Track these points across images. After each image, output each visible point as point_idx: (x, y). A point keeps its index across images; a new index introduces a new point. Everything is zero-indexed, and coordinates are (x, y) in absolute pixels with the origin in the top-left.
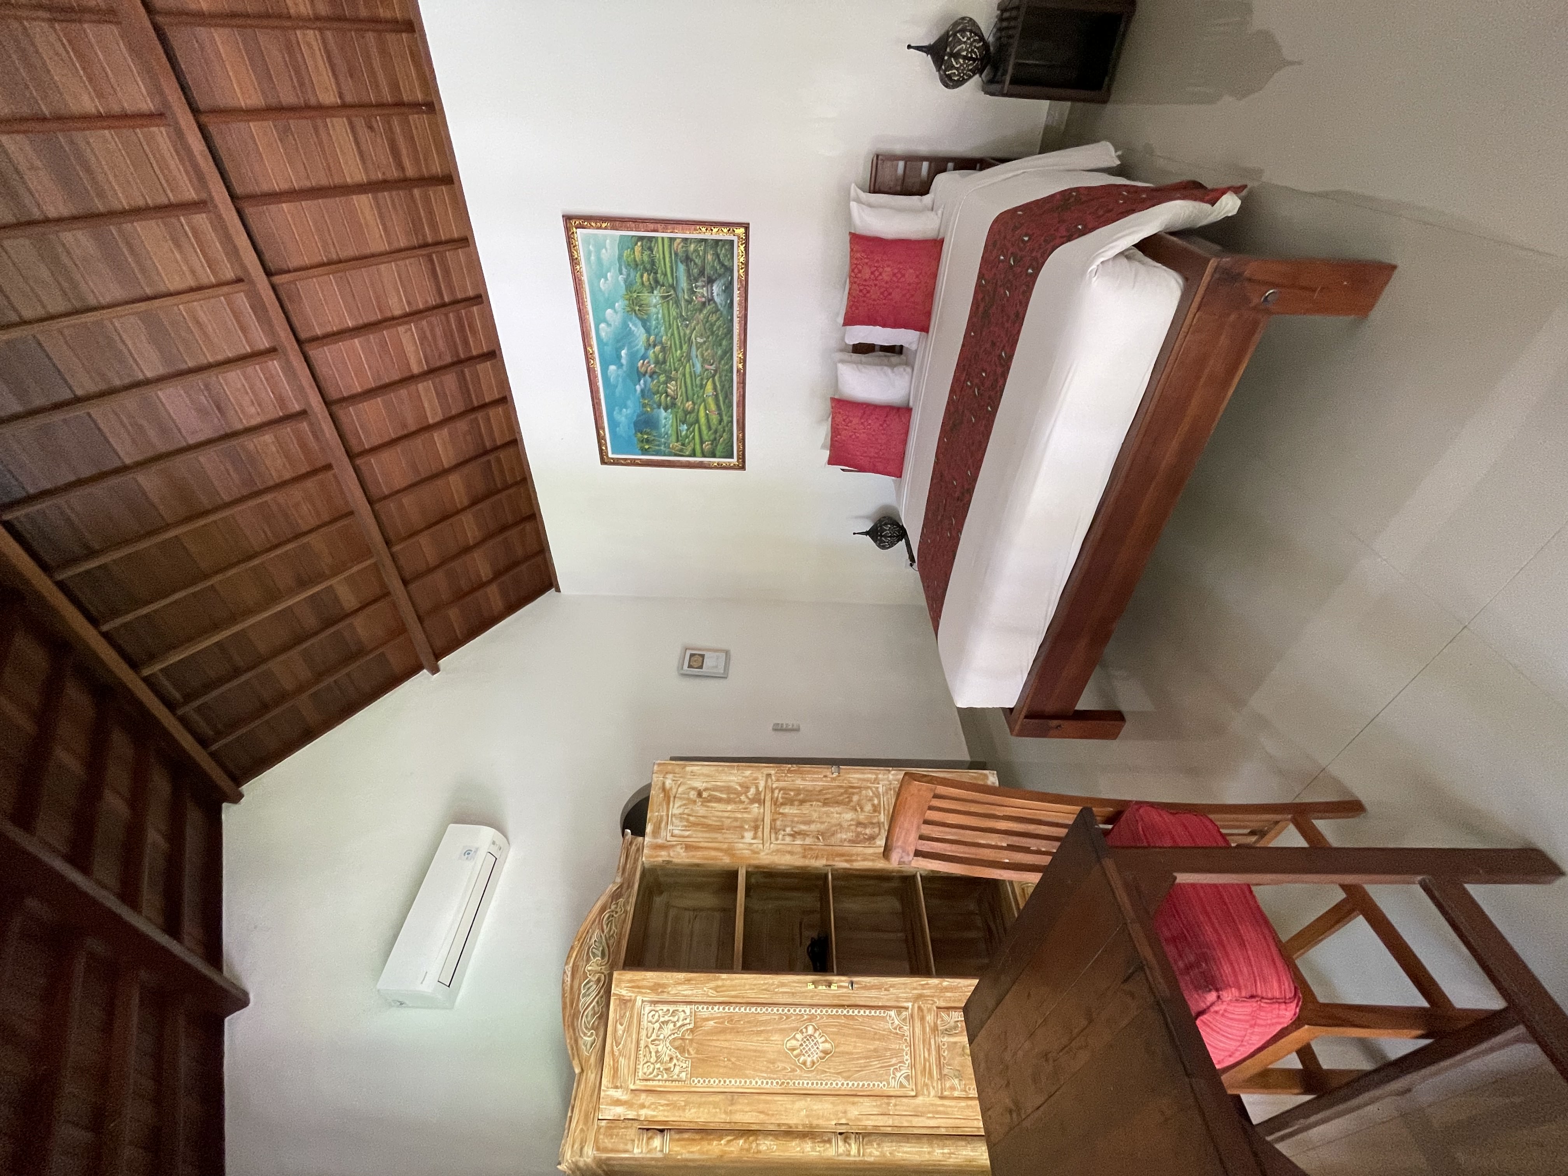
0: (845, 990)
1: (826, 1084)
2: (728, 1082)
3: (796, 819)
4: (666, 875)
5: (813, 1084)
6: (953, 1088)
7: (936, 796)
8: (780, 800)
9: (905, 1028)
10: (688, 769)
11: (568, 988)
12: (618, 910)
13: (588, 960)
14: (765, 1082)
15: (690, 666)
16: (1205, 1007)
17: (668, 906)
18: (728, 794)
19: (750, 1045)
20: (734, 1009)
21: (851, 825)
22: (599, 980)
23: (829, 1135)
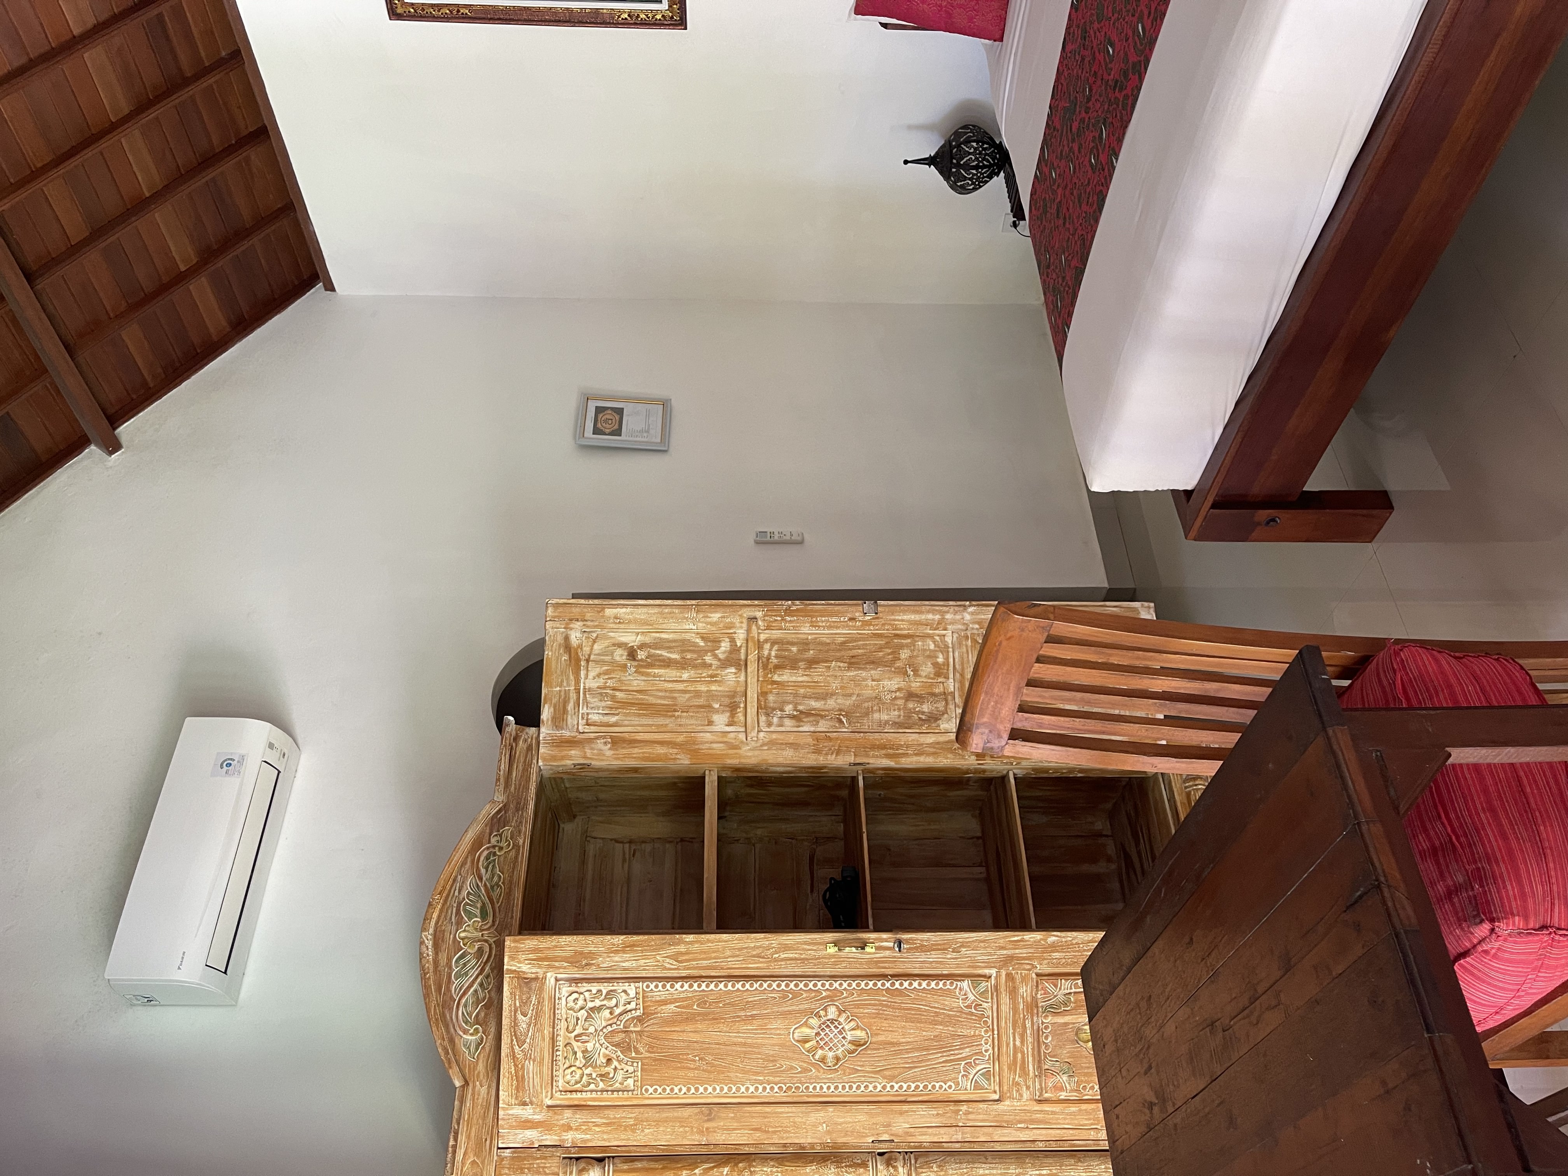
0: (887, 953)
1: (858, 1087)
2: (701, 1090)
3: (802, 691)
4: (580, 789)
5: (836, 1088)
6: (1059, 1088)
7: (1052, 640)
8: (774, 660)
9: (985, 1005)
10: (609, 612)
11: (430, 966)
12: (504, 844)
13: (459, 923)
14: (761, 1088)
15: (596, 431)
16: (1468, 945)
17: (586, 837)
18: (683, 651)
19: (734, 1037)
20: (707, 986)
21: (896, 698)
22: (480, 951)
23: (863, 1156)
